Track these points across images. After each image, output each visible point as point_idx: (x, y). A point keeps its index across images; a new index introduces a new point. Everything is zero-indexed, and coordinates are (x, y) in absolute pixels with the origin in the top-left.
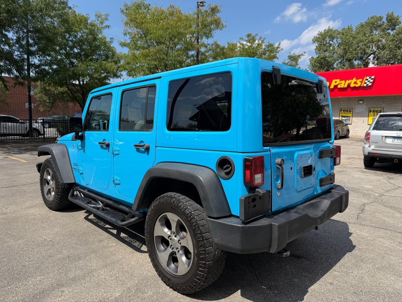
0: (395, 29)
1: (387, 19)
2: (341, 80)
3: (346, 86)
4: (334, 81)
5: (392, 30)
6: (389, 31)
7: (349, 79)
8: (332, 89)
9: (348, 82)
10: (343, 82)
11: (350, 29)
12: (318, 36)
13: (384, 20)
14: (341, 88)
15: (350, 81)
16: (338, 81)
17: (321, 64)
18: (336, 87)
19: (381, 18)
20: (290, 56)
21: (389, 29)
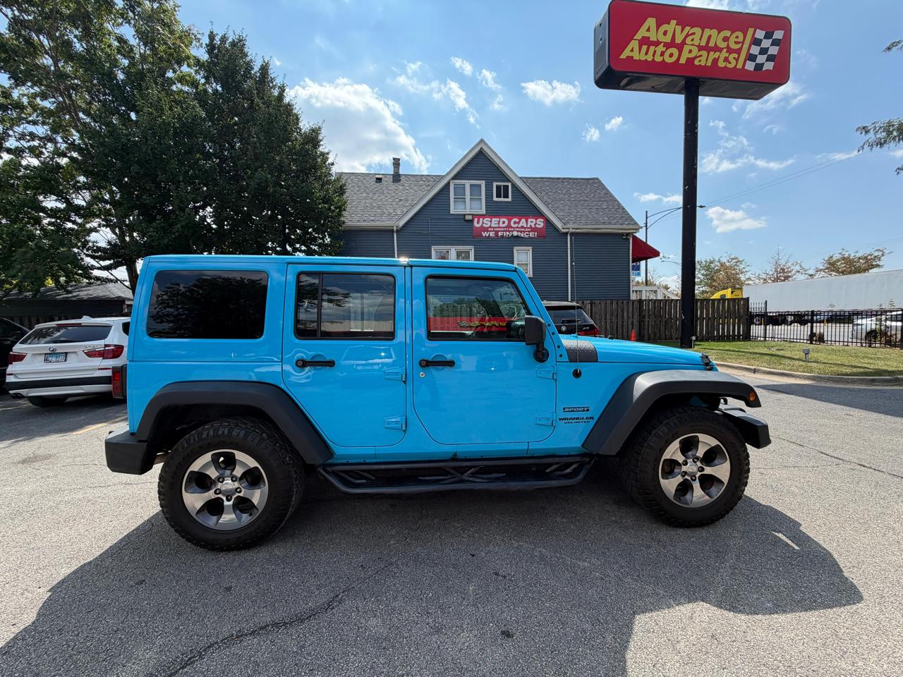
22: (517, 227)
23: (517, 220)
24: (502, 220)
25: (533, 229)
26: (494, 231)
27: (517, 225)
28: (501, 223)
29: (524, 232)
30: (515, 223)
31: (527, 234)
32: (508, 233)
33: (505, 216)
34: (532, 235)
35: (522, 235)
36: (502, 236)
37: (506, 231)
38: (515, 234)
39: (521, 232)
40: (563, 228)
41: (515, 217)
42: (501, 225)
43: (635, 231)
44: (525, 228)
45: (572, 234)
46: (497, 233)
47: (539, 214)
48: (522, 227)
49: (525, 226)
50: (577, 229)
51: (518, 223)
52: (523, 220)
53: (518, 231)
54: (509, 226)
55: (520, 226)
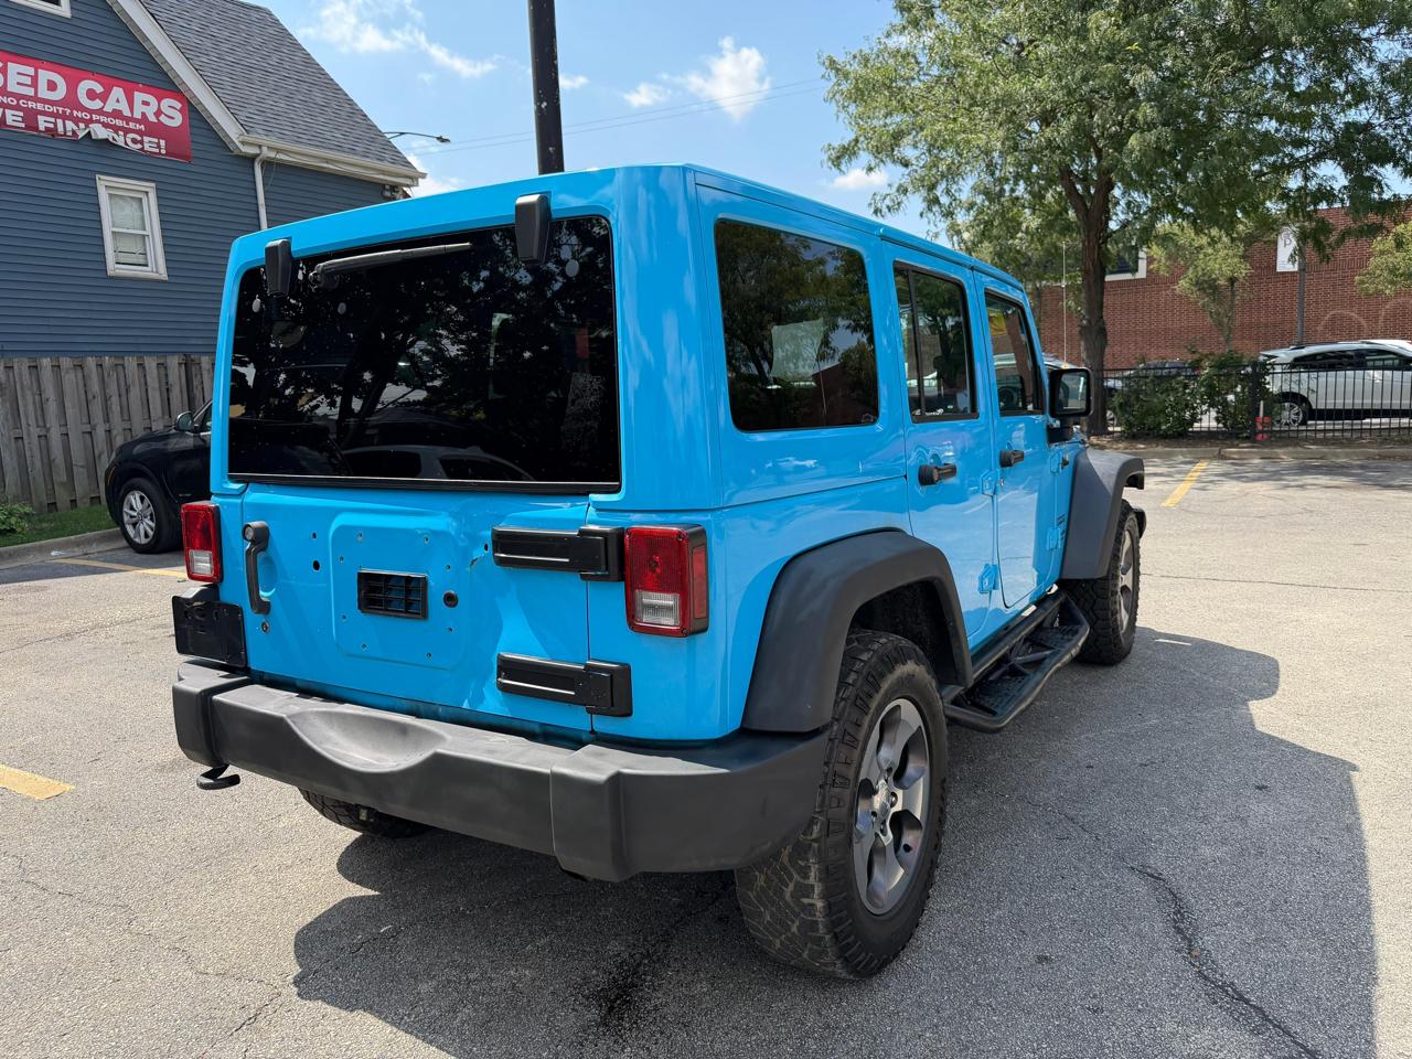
22: (100, 112)
23: (99, 89)
24: (45, 76)
25: (156, 130)
26: (17, 108)
27: (97, 104)
28: (42, 85)
29: (127, 131)
30: (91, 95)
31: (134, 141)
32: (70, 125)
33: (55, 65)
34: (149, 144)
35: (120, 141)
36: (52, 132)
37: (64, 117)
38: (100, 132)
39: (116, 129)
40: (243, 143)
41: (93, 75)
42: (44, 93)
43: (409, 182)
44: (128, 120)
45: (268, 165)
46: (30, 117)
47: (165, 84)
48: (117, 114)
49: (127, 113)
50: (279, 151)
51: (104, 97)
52: (118, 92)
53: (106, 125)
54: (71, 101)
55: (108, 109)
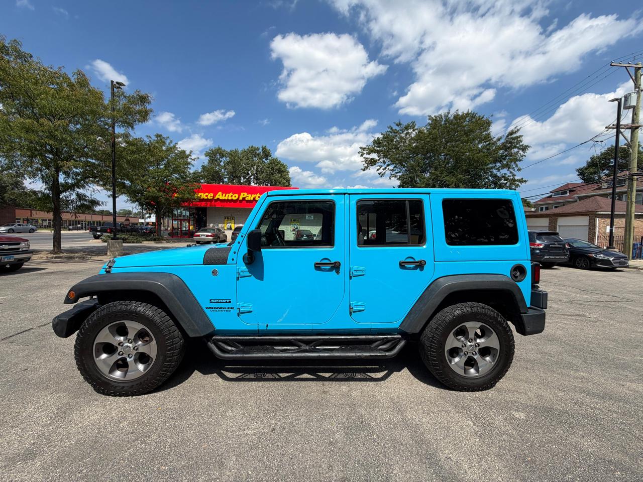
0: (268, 159)
1: (262, 150)
2: (248, 193)
3: (252, 199)
4: (242, 194)
5: (266, 159)
6: (264, 160)
7: (254, 194)
8: (240, 200)
9: (253, 196)
10: (250, 195)
11: (236, 151)
12: (209, 151)
13: (261, 150)
14: (248, 201)
15: (255, 196)
16: (246, 194)
17: (213, 176)
18: (244, 199)
19: (258, 149)
20: (204, 166)
21: (263, 158)
